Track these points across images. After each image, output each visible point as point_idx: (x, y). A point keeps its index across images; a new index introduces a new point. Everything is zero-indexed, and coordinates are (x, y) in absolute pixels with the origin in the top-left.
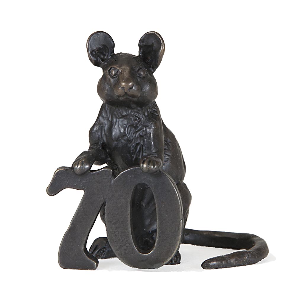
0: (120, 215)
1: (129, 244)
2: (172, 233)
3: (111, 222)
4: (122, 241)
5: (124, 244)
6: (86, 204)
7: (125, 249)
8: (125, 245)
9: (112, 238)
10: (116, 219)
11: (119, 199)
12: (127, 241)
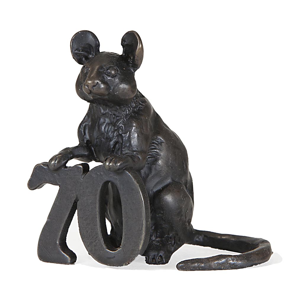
0: (90, 212)
1: (98, 240)
2: (136, 231)
3: (82, 218)
4: (93, 237)
5: (94, 240)
6: (61, 199)
7: (95, 246)
8: (95, 242)
9: (84, 233)
10: (86, 215)
11: (89, 196)
12: (97, 237)
